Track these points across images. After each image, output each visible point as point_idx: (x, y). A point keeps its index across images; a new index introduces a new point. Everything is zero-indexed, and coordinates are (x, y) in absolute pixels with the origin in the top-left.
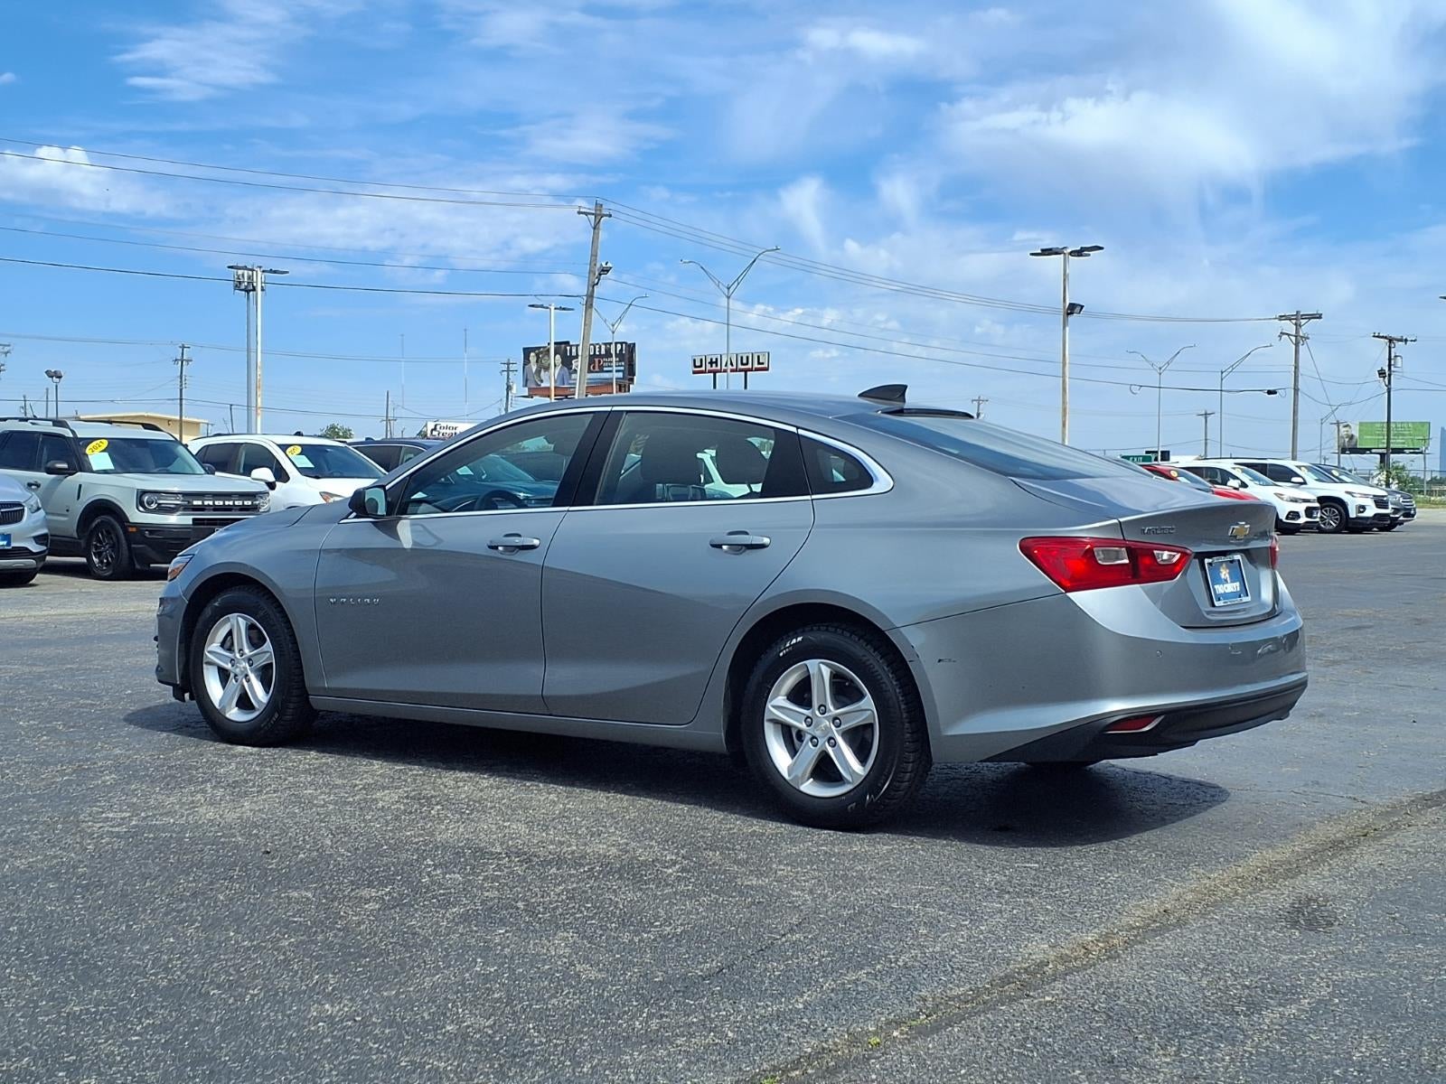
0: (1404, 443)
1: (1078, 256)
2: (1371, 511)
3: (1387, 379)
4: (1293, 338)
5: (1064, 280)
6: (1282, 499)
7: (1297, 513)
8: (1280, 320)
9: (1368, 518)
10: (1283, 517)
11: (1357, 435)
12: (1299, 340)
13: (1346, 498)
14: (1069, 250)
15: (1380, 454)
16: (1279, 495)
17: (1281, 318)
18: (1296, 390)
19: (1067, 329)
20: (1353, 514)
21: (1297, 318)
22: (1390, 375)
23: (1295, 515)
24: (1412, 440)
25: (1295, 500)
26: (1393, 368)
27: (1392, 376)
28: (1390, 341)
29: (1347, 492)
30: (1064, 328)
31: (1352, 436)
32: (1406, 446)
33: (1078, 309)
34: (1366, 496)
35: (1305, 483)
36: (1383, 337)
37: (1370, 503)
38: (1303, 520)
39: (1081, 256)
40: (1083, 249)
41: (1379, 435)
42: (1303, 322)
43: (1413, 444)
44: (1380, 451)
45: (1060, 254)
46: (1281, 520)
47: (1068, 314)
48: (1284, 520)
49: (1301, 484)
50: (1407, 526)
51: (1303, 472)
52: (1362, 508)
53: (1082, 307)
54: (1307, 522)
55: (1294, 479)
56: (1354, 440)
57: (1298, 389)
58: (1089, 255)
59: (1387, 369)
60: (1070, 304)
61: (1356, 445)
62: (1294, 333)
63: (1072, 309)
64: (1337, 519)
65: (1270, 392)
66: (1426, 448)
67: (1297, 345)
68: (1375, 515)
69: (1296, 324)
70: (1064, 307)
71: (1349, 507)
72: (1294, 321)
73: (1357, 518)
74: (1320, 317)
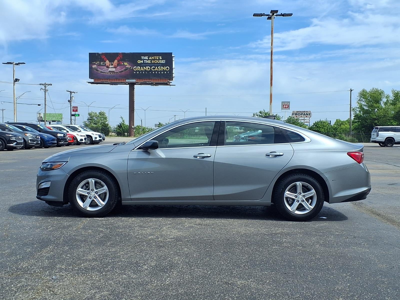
0: (55, 119)
1: (17, 65)
2: (98, 139)
3: (70, 103)
4: (44, 90)
5: (14, 72)
6: (78, 136)
7: (82, 139)
8: (40, 85)
9: (97, 141)
10: (79, 140)
11: (43, 116)
12: (45, 91)
13: (92, 135)
14: (15, 63)
15: (49, 122)
16: (78, 135)
17: (40, 84)
18: (45, 105)
19: (15, 86)
20: (94, 140)
21: (45, 85)
22: (71, 102)
23: (82, 140)
24: (58, 118)
25: (81, 136)
26: (72, 100)
27: (72, 102)
28: (71, 92)
29: (92, 134)
30: (14, 85)
31: (41, 117)
32: (56, 120)
33: (18, 80)
34: (97, 135)
35: (81, 131)
36: (69, 91)
37: (97, 136)
38: (84, 141)
39: (18, 65)
40: (19, 63)
41: (49, 117)
42: (47, 86)
43: (58, 120)
44: (49, 121)
45: (12, 64)
46: (78, 141)
47: (15, 82)
48: (79, 141)
49: (80, 131)
50: (103, 142)
51: (80, 128)
52: (96, 138)
53: (19, 80)
54: (85, 142)
55: (78, 130)
56: (42, 118)
57: (46, 105)
58: (20, 65)
59: (70, 100)
60: (16, 79)
61: (43, 119)
62: (44, 89)
63: (16, 80)
64: (90, 141)
65: (39, 105)
66: (62, 121)
67: (45, 92)
68: (99, 140)
69: (45, 86)
70: (14, 80)
71: (93, 138)
72: (44, 86)
73: (95, 140)
74: (51, 85)
